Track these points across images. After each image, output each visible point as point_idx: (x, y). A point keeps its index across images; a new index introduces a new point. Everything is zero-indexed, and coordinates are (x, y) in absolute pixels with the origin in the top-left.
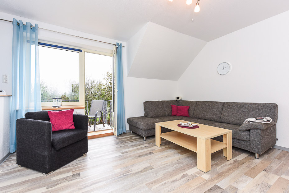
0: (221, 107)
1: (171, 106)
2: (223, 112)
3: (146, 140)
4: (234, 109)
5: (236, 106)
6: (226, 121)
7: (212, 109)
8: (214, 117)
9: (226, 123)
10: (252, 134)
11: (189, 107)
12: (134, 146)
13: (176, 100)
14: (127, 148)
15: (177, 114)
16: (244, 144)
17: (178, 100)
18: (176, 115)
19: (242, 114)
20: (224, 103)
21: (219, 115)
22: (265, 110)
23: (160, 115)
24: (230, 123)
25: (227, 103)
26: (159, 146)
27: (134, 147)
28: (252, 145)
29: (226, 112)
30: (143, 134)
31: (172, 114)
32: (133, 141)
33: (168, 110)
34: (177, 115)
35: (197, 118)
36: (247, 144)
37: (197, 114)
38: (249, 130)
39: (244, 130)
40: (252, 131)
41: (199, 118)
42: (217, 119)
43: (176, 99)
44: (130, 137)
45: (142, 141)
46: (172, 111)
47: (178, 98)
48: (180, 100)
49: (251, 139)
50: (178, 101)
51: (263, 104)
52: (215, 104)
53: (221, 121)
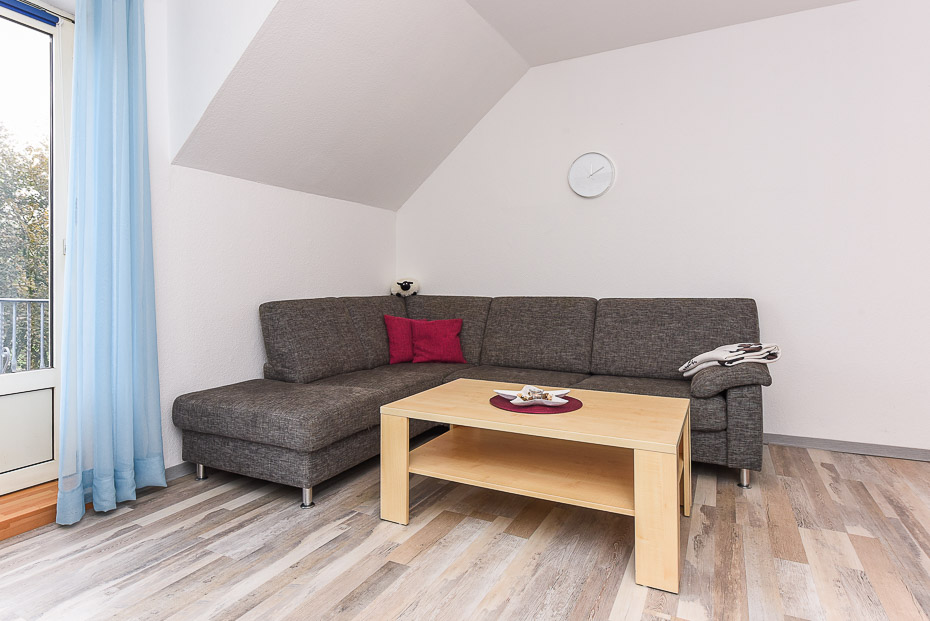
0: (589, 315)
1: (385, 320)
2: (597, 336)
3: (312, 504)
4: (636, 323)
5: (639, 312)
6: (612, 369)
7: (557, 325)
8: (569, 357)
9: (610, 375)
10: (733, 405)
11: (461, 322)
12: (266, 551)
13: (398, 295)
14: (233, 579)
15: (415, 355)
16: (707, 443)
17: (404, 293)
18: (410, 361)
19: (662, 340)
20: (595, 303)
21: (585, 349)
22: (730, 319)
23: (346, 367)
24: (627, 373)
25: (608, 302)
26: (403, 517)
27: (273, 560)
28: (733, 443)
29: (609, 333)
30: (302, 472)
31: (390, 356)
32: (241, 526)
33: (373, 342)
34: (416, 358)
35: (499, 365)
36: (717, 442)
37: (500, 349)
38: (723, 394)
39: (712, 393)
40: (732, 394)
41: (507, 366)
42: (579, 365)
43: (397, 289)
44: (210, 502)
45: (295, 515)
46: (388, 341)
47: (406, 286)
48: (415, 294)
49: (732, 422)
50: (405, 298)
51: (721, 301)
52: (565, 307)
53: (593, 370)
